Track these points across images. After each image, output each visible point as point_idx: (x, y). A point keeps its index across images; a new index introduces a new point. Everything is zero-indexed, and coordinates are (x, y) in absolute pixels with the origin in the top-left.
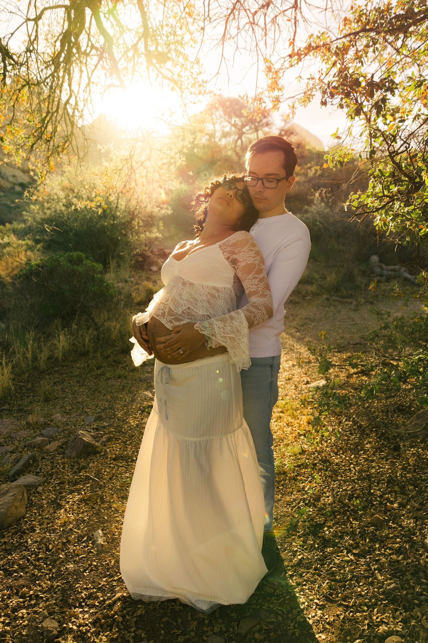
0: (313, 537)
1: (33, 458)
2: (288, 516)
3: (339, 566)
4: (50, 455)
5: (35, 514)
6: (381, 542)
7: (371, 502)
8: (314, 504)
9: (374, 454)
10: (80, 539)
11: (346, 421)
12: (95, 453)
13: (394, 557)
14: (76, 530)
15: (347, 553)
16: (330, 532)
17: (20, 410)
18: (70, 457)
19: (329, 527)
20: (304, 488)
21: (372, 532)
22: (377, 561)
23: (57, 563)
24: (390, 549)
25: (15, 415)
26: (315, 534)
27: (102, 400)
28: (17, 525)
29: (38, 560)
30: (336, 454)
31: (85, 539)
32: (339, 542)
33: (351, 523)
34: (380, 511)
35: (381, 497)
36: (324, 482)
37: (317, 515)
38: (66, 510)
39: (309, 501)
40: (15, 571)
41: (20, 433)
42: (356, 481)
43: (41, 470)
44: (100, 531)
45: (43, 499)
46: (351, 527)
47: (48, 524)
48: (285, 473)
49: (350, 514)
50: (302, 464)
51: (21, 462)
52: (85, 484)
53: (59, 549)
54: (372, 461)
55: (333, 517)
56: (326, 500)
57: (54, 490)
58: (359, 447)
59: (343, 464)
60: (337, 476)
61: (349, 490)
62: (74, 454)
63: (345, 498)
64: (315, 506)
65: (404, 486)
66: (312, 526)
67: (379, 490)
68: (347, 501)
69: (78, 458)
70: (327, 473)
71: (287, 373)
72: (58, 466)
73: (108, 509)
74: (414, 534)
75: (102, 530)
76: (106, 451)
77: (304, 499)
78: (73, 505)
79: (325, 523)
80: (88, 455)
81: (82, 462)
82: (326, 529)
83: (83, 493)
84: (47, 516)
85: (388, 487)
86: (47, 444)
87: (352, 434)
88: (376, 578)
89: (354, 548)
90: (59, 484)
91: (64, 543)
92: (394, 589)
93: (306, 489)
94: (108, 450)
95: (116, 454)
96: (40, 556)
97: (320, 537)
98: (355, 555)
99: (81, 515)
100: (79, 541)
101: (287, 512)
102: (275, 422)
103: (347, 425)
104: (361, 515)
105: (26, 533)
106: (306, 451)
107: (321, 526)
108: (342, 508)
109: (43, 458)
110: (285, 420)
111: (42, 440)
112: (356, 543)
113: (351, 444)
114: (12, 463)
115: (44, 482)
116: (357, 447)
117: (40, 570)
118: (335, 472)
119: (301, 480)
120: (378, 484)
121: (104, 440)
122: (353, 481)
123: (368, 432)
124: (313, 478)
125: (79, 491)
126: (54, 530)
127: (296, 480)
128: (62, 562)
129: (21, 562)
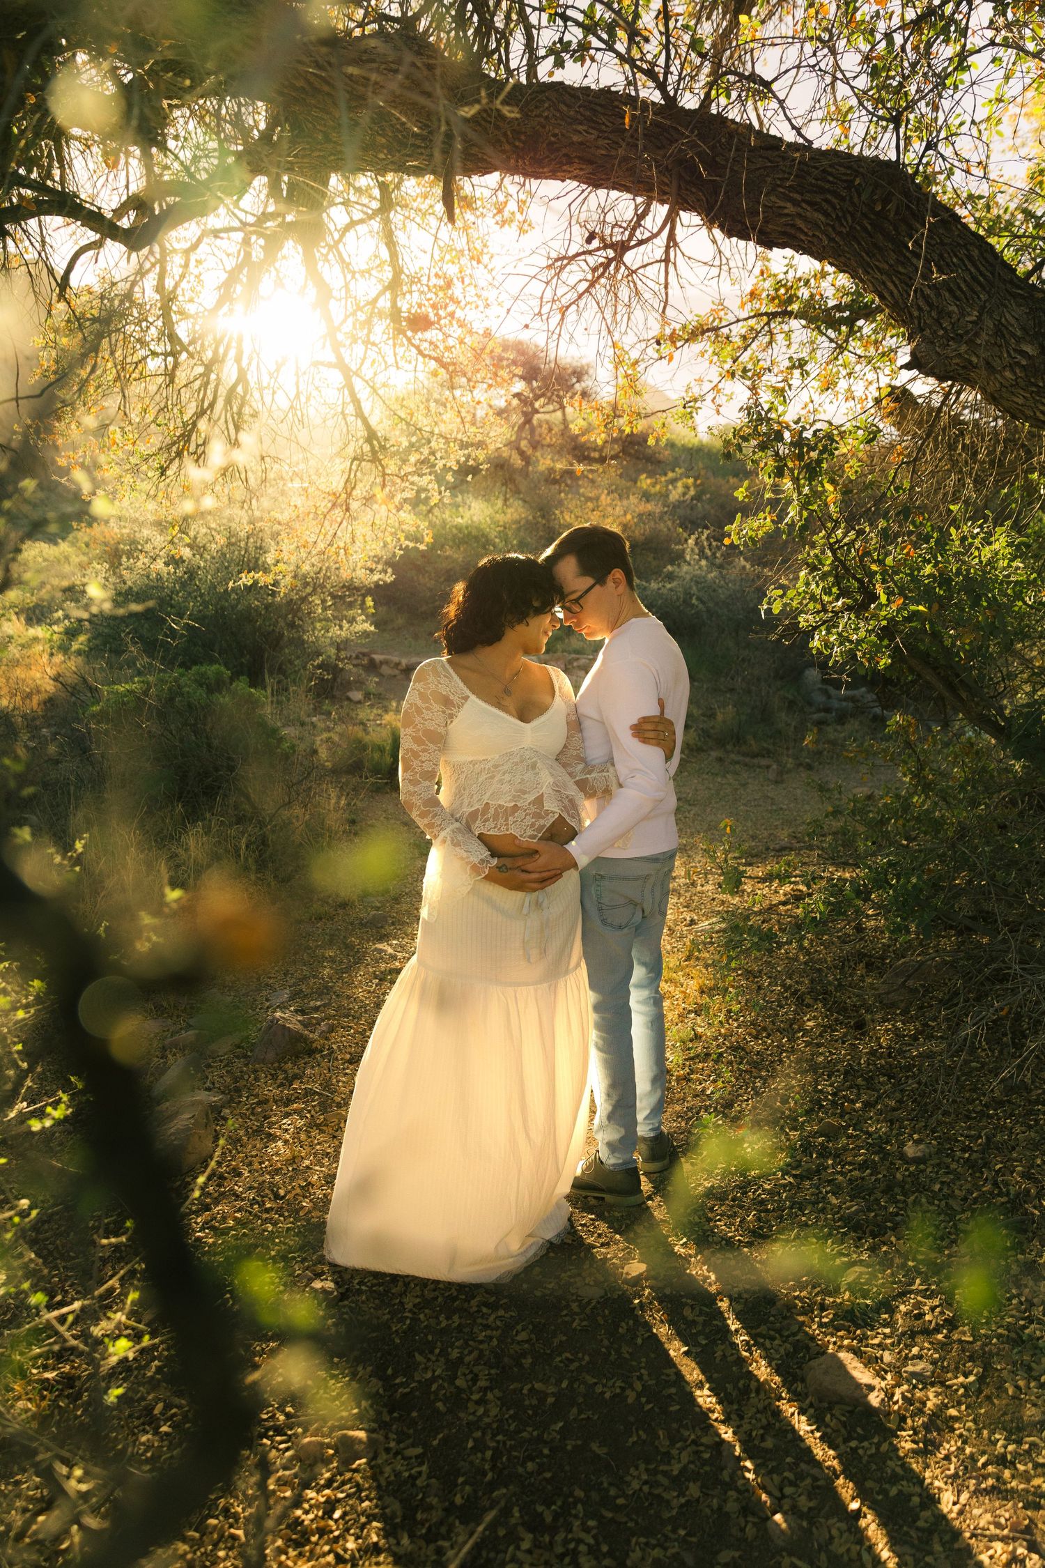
2: (681, 1133)
3: (770, 1193)
4: (221, 1061)
5: (231, 1152)
6: (837, 1156)
7: (819, 1102)
8: (723, 1113)
9: (821, 1035)
11: (770, 985)
12: (311, 1052)
13: (856, 1173)
14: (317, 1168)
15: (782, 1175)
16: (753, 1149)
18: (262, 1062)
20: (703, 1091)
21: (822, 1144)
22: (829, 1182)
23: (301, 1214)
24: (850, 1164)
29: (267, 1211)
30: (756, 1038)
32: (769, 1161)
33: (787, 1134)
34: (834, 1114)
35: (834, 1094)
36: (737, 1079)
37: (730, 1127)
38: (286, 1141)
39: (716, 1109)
40: (231, 1228)
43: (213, 1083)
45: (236, 1129)
46: (788, 1140)
47: (261, 1163)
49: (785, 1122)
50: (697, 1056)
51: (173, 1072)
52: (307, 1101)
54: (819, 1045)
56: (743, 1106)
57: (253, 1114)
58: (796, 1027)
59: (769, 1052)
60: (760, 1070)
62: (270, 1056)
64: (725, 1115)
65: (872, 1078)
67: (831, 1085)
69: (280, 1062)
70: (741, 1067)
72: (246, 1077)
74: (887, 1142)
76: (331, 1048)
77: (706, 1106)
78: (298, 1133)
80: (298, 1056)
81: (291, 1068)
83: (308, 1115)
84: (254, 1153)
85: (845, 1080)
86: (209, 1042)
87: (781, 1006)
88: (829, 1203)
89: (793, 1168)
90: (258, 1103)
91: (302, 1188)
92: (856, 1212)
93: (708, 1092)
94: (335, 1047)
95: (350, 1053)
96: (268, 1206)
98: (795, 1176)
99: (318, 1147)
101: (679, 1128)
103: (772, 991)
104: (803, 1123)
105: (226, 1178)
106: (701, 1037)
108: (771, 1114)
111: (197, 1035)
113: (782, 1022)
115: (229, 1102)
116: (791, 1025)
117: (275, 1224)
118: (756, 1065)
119: (698, 1079)
120: (829, 1076)
121: (324, 1028)
122: (788, 1075)
123: (811, 1001)
124: (719, 1075)
125: (299, 1112)
126: (278, 1171)
127: (689, 1080)
128: (310, 1212)
129: (238, 1215)
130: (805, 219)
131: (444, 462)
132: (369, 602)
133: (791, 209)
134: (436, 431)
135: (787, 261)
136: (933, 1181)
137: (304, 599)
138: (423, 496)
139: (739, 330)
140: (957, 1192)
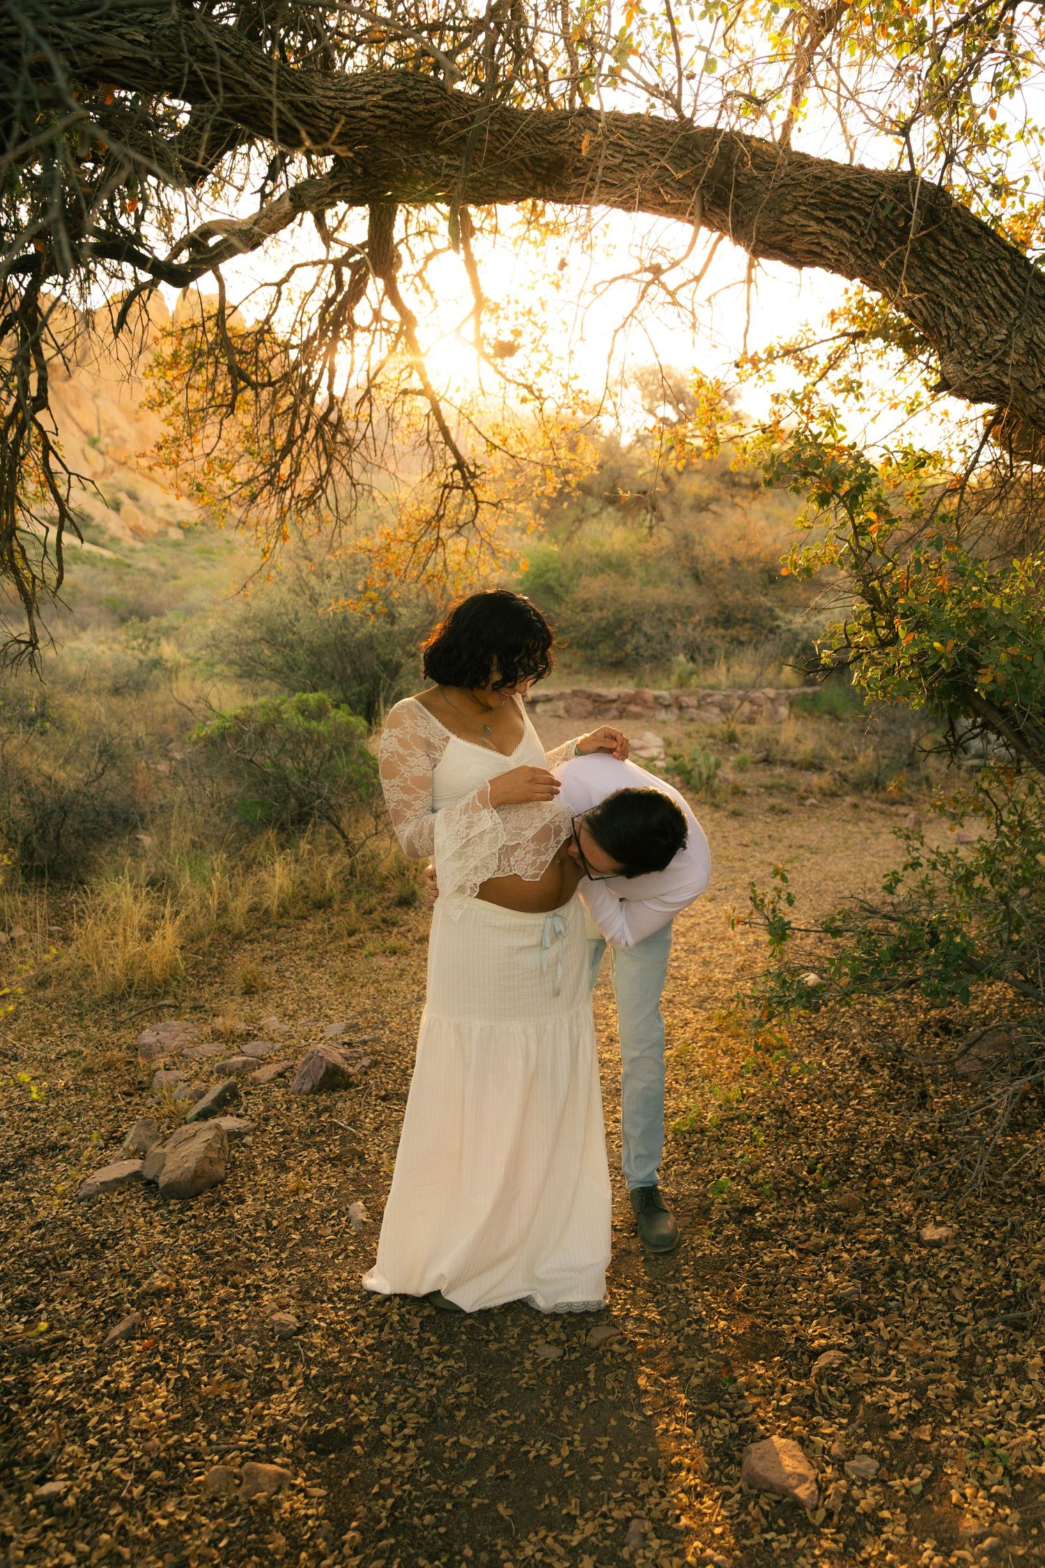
0: (734, 1226)
1: (232, 1091)
3: (768, 1266)
4: (261, 1089)
5: (243, 1179)
6: (849, 1232)
7: (846, 1174)
8: (746, 1178)
9: (875, 1104)
10: (324, 1216)
11: (839, 1048)
12: (348, 1086)
14: (317, 1202)
15: (787, 1248)
16: (764, 1218)
17: (196, 1009)
18: (299, 1092)
19: (765, 1212)
20: (732, 1154)
21: (837, 1219)
22: (833, 1259)
23: (289, 1245)
24: (861, 1242)
25: (188, 1016)
26: (738, 1222)
27: (359, 995)
28: (213, 1192)
29: (256, 1240)
30: (805, 1102)
31: (334, 1214)
32: (778, 1233)
33: (804, 1206)
34: (859, 1189)
35: (866, 1168)
36: (771, 1144)
37: (748, 1194)
38: (297, 1173)
39: (739, 1173)
40: (218, 1254)
41: (200, 1049)
42: (829, 1144)
43: (246, 1110)
44: (360, 1203)
45: (254, 1156)
46: (803, 1212)
47: (267, 1192)
48: (702, 1131)
49: (807, 1193)
51: (209, 1098)
52: (330, 1135)
53: (290, 1227)
54: (869, 1115)
55: (775, 1197)
57: (274, 1143)
58: (852, 1093)
59: (814, 1118)
61: (813, 1158)
62: (307, 1087)
63: (803, 1170)
64: (747, 1181)
65: (911, 1153)
66: (737, 1210)
67: (866, 1157)
68: (804, 1173)
69: (316, 1093)
70: (780, 1132)
71: (742, 958)
72: (279, 1107)
73: (373, 1174)
74: (908, 1222)
75: (363, 1202)
76: (367, 1083)
77: (730, 1170)
78: (310, 1166)
79: (759, 1206)
80: (334, 1089)
81: (324, 1100)
82: (758, 1214)
83: (327, 1148)
84: (264, 1182)
85: (883, 1153)
86: (254, 1069)
88: (826, 1281)
89: (801, 1242)
90: (282, 1134)
91: (297, 1220)
92: (850, 1294)
93: (737, 1156)
94: (372, 1082)
95: (385, 1090)
96: (259, 1235)
97: (745, 1226)
98: (800, 1250)
99: (325, 1181)
103: (839, 1055)
104: (825, 1195)
105: (229, 1204)
106: (749, 1097)
107: (751, 1211)
108: (794, 1184)
109: (247, 1093)
110: (721, 1044)
111: (243, 1062)
113: (839, 1088)
114: (191, 1097)
115: (254, 1130)
117: (259, 1254)
118: (796, 1131)
119: (730, 1142)
120: (867, 1148)
121: (366, 1063)
123: (876, 1068)
124: (754, 1139)
125: (319, 1145)
126: (279, 1202)
127: (721, 1142)
128: (297, 1244)
129: (227, 1242)
130: (831, 237)
131: (541, 488)
133: (814, 227)
136: (941, 1266)
140: (964, 1281)
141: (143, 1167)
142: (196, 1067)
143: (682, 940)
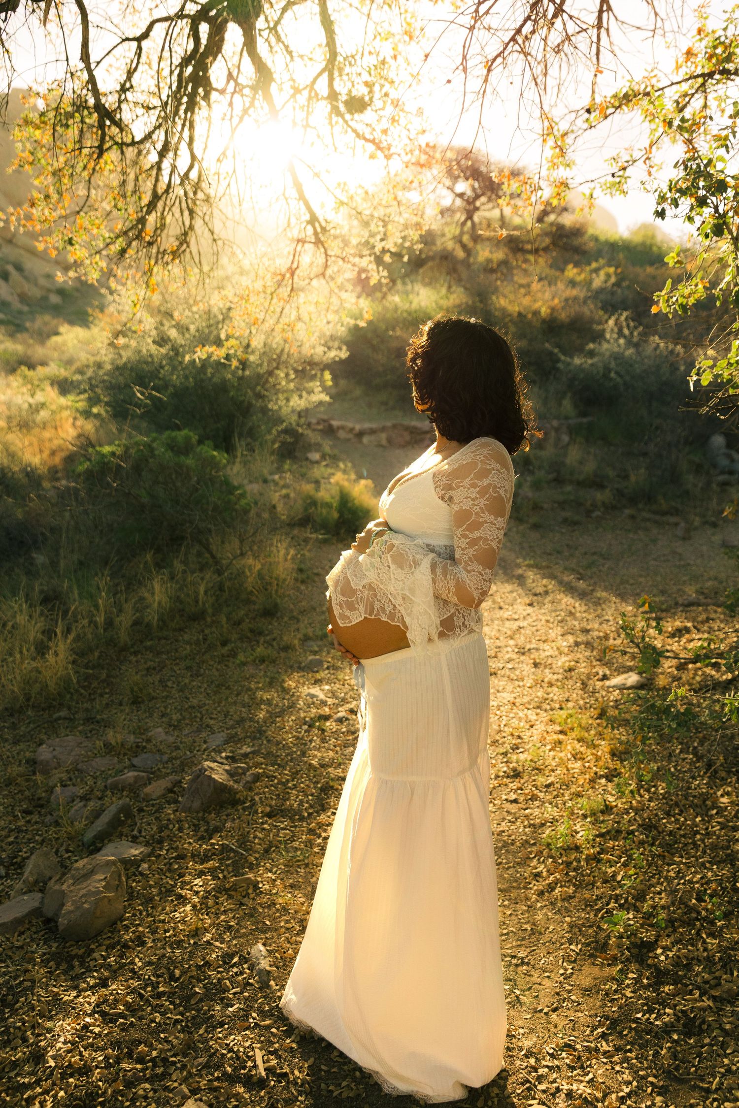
0: (637, 966)
1: (126, 811)
2: (590, 927)
4: (153, 805)
5: (141, 914)
8: (635, 906)
9: (736, 816)
10: (227, 958)
11: (681, 752)
12: (235, 803)
14: (217, 944)
15: (700, 996)
16: (667, 957)
17: (88, 720)
18: (189, 810)
19: (665, 949)
20: (614, 876)
23: (193, 1002)
25: (80, 728)
26: (641, 960)
27: (235, 703)
28: (112, 932)
29: (159, 995)
30: (668, 814)
31: (236, 960)
32: (685, 975)
33: (704, 942)
36: (650, 865)
37: (642, 926)
38: (194, 906)
39: (626, 899)
40: (121, 1015)
41: (93, 763)
42: (708, 865)
43: (140, 832)
44: (262, 948)
45: (151, 887)
46: (705, 950)
47: (166, 931)
48: (577, 848)
49: (702, 925)
50: (608, 832)
51: (105, 818)
52: (222, 859)
53: (192, 977)
55: (671, 930)
56: (657, 900)
57: (169, 870)
58: (709, 803)
59: (682, 832)
60: (673, 855)
61: (697, 882)
62: (197, 804)
63: (691, 896)
64: (637, 910)
66: (634, 945)
68: (694, 901)
69: (204, 811)
70: (654, 849)
71: (567, 659)
72: (171, 826)
73: (269, 907)
75: (264, 945)
76: (253, 800)
77: (617, 895)
78: (207, 898)
79: (656, 941)
80: (222, 807)
81: (213, 820)
82: (659, 951)
83: (221, 876)
84: (162, 918)
86: (145, 784)
87: (694, 778)
89: (711, 988)
90: (176, 858)
91: (199, 967)
93: (619, 878)
94: (257, 798)
95: (271, 806)
96: (161, 989)
97: (649, 966)
98: (714, 998)
99: (223, 917)
100: (225, 963)
101: (588, 919)
102: (550, 750)
103: (684, 759)
104: (722, 928)
105: (129, 947)
106: (612, 808)
107: (651, 946)
108: (686, 913)
109: (141, 810)
110: (569, 747)
111: (136, 778)
112: (716, 978)
113: (695, 797)
114: (87, 818)
115: (149, 855)
116: (704, 801)
117: (163, 1014)
118: (669, 848)
119: (609, 861)
121: (249, 779)
122: (703, 865)
123: (724, 774)
124: (630, 857)
125: (213, 871)
126: (179, 943)
127: (599, 861)
128: (201, 1000)
129: (129, 999)
131: (383, 243)
132: (327, 376)
134: (376, 214)
135: (727, 15)
137: (270, 373)
138: (363, 276)
139: (672, 94)
141: (42, 903)
142: (90, 782)
143: (511, 642)
